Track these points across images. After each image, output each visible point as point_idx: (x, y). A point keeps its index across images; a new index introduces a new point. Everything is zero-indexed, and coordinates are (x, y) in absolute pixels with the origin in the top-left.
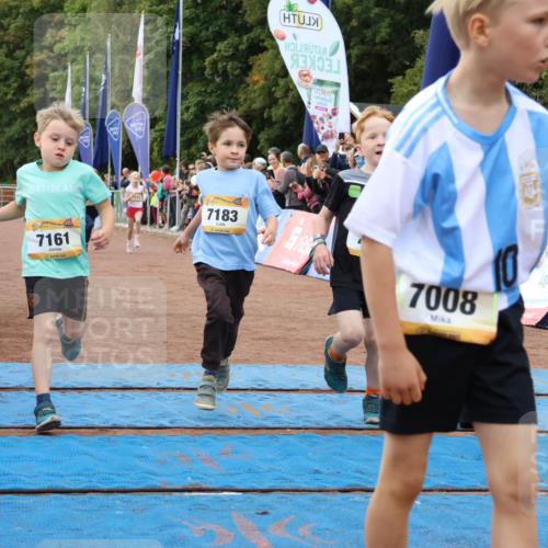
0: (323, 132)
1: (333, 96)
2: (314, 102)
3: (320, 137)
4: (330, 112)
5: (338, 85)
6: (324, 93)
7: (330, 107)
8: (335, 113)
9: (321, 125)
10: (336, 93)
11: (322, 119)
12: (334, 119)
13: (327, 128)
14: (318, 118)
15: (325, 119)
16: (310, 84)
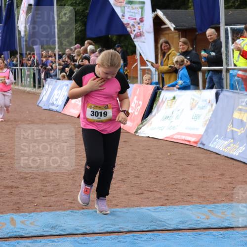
0: (134, 33)
1: (140, 10)
2: (127, 15)
3: (132, 36)
4: (138, 20)
5: (143, 3)
6: (133, 8)
7: (138, 17)
8: (142, 20)
9: (133, 28)
10: (142, 8)
11: (133, 25)
12: (141, 24)
13: (137, 31)
14: (131, 24)
15: (135, 24)
16: (124, 4)
